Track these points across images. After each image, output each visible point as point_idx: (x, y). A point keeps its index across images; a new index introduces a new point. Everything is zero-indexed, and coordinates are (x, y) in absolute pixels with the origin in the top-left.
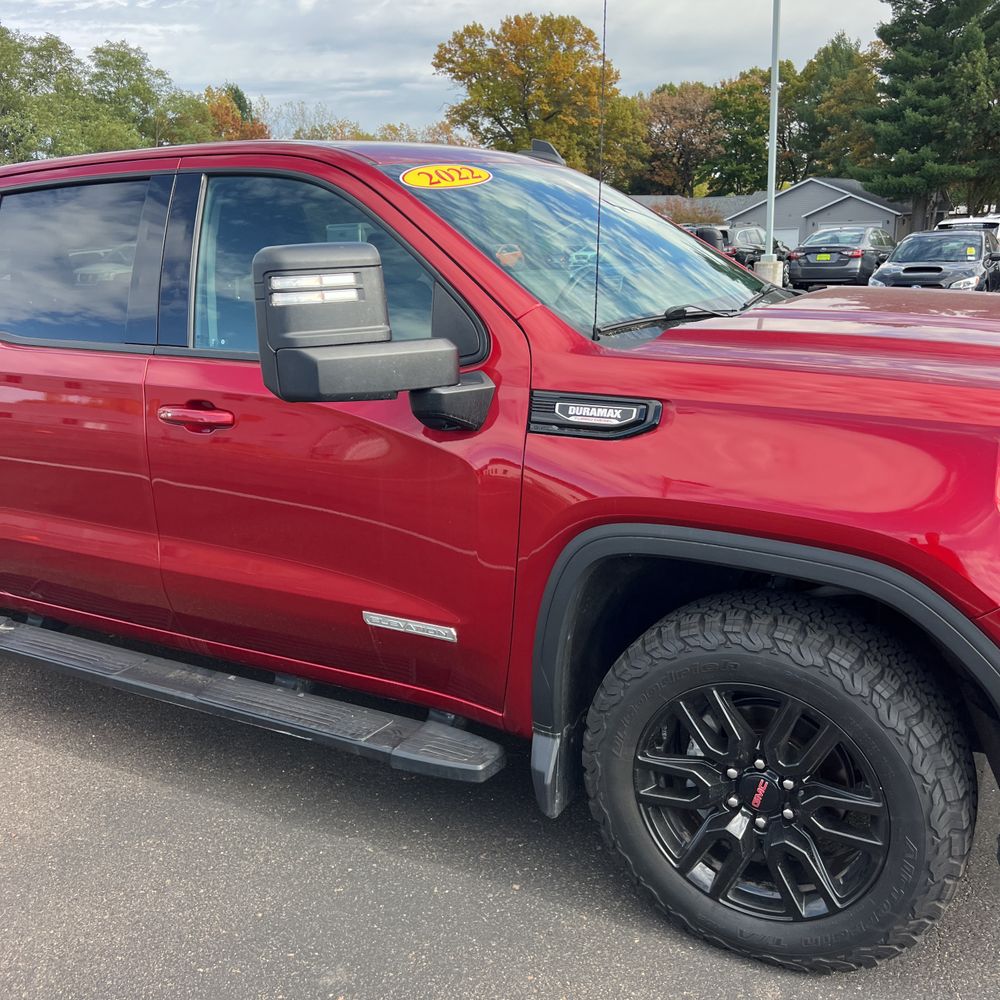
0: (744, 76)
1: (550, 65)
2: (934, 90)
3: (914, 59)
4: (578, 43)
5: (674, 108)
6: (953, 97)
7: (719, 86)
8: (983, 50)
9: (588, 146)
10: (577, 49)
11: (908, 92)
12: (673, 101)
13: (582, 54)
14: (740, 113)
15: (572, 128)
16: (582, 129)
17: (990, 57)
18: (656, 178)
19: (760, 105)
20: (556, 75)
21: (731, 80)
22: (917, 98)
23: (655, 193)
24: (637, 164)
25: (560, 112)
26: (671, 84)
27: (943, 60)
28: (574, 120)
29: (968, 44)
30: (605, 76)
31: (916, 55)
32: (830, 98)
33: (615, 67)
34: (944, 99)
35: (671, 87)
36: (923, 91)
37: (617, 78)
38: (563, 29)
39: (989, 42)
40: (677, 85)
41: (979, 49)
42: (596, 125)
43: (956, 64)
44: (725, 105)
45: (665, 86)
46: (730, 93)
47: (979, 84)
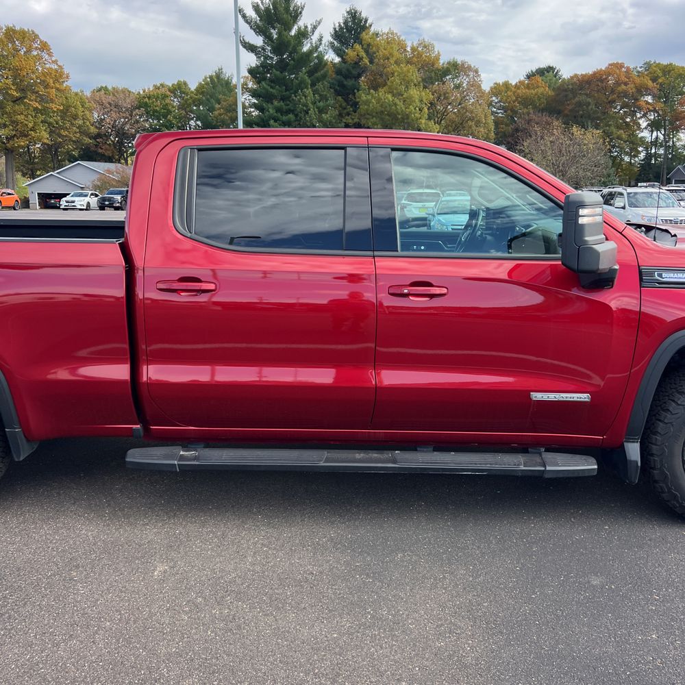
0: (157, 88)
1: (15, 62)
2: (285, 110)
3: (271, 90)
4: (36, 48)
5: (110, 104)
6: (296, 116)
7: (141, 92)
8: (310, 90)
9: (50, 124)
10: (35, 53)
11: (270, 110)
12: (108, 99)
13: (39, 58)
14: (156, 111)
15: (36, 109)
16: (44, 111)
17: (314, 95)
18: (100, 151)
19: (170, 108)
20: (21, 70)
21: (149, 89)
22: (275, 114)
23: (99, 161)
24: (87, 140)
25: (25, 98)
26: (106, 87)
27: (288, 93)
28: (37, 105)
29: (301, 85)
30: (59, 76)
31: (272, 87)
32: (220, 108)
33: (66, 71)
34: (291, 116)
35: (106, 89)
36: (278, 110)
37: (67, 77)
38: (24, 38)
39: (313, 85)
40: (110, 88)
41: (308, 89)
42: (55, 110)
43: (296, 96)
44: (146, 105)
45: (102, 87)
46: (149, 98)
47: (310, 110)
